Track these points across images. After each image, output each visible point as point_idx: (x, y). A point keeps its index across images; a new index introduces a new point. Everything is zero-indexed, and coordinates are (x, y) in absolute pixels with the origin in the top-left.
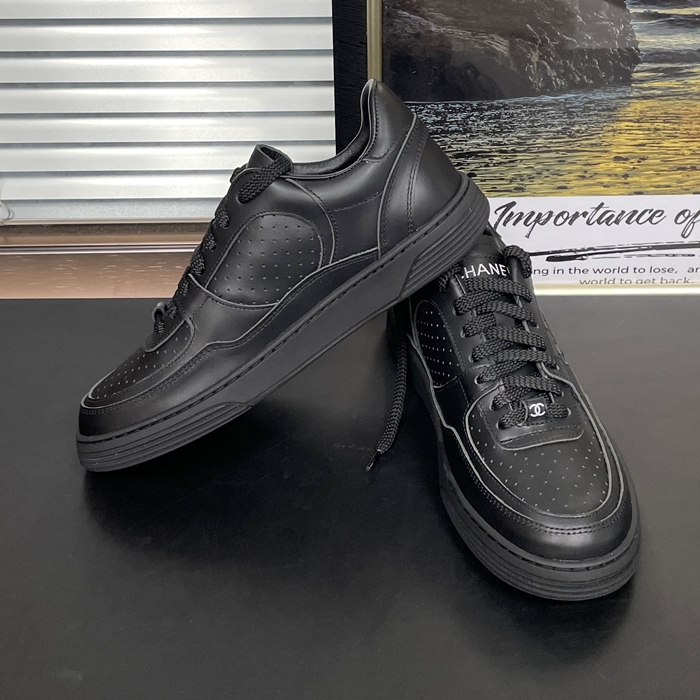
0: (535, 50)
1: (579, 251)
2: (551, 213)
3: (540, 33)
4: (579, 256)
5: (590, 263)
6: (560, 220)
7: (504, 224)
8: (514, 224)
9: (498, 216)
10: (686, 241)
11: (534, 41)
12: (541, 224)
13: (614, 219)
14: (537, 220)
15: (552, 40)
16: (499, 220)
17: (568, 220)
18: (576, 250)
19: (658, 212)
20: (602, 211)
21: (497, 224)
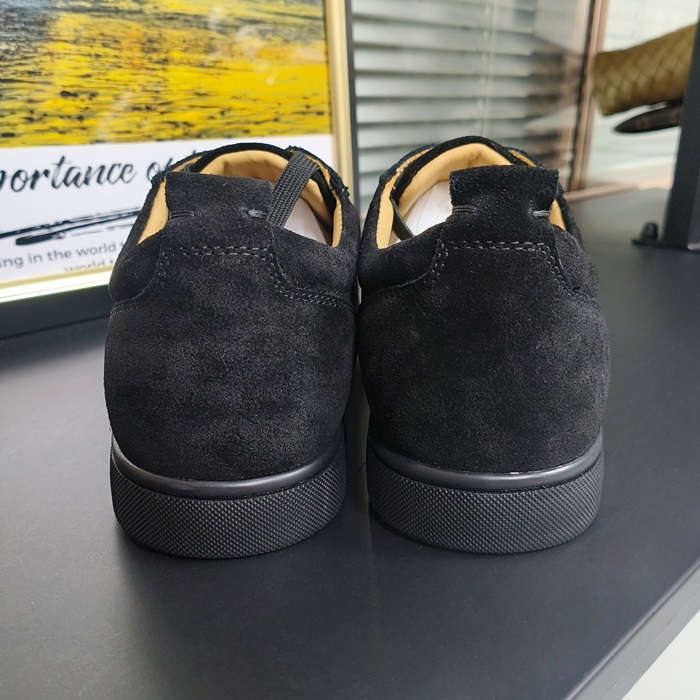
1: (53, 226)
2: (4, 173)
4: (54, 233)
5: (71, 241)
6: (18, 183)
13: (82, 179)
17: (29, 183)
18: (48, 227)
19: (126, 166)
20: (65, 168)
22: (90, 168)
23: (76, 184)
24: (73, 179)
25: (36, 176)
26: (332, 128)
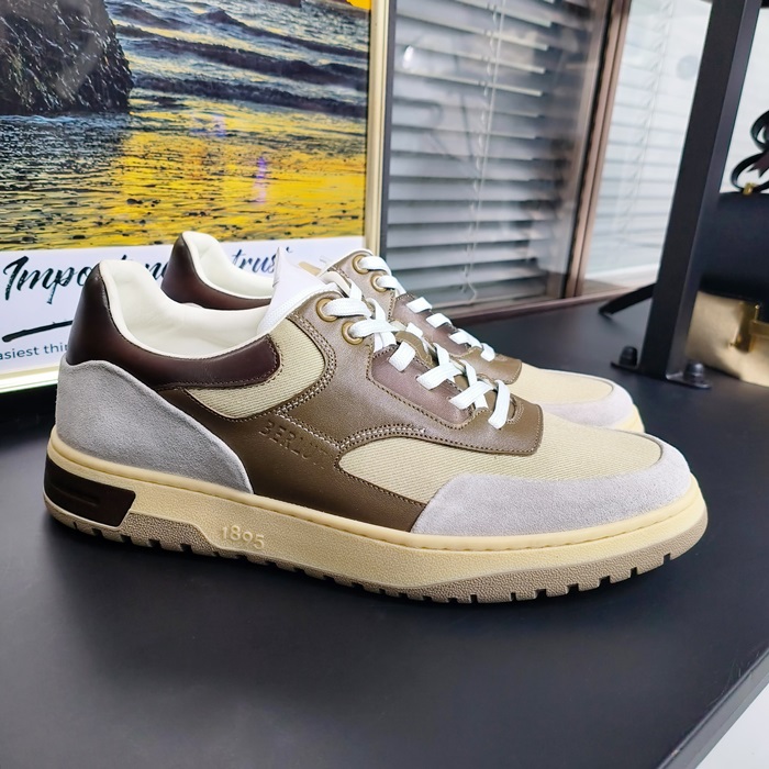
0: (14, 52)
2: (72, 269)
3: (20, 32)
6: (83, 279)
7: (19, 287)
8: (31, 287)
9: (8, 277)
11: (14, 41)
12: (64, 285)
14: (57, 281)
15: (34, 43)
16: (11, 282)
21: (9, 288)
26: (363, 231)
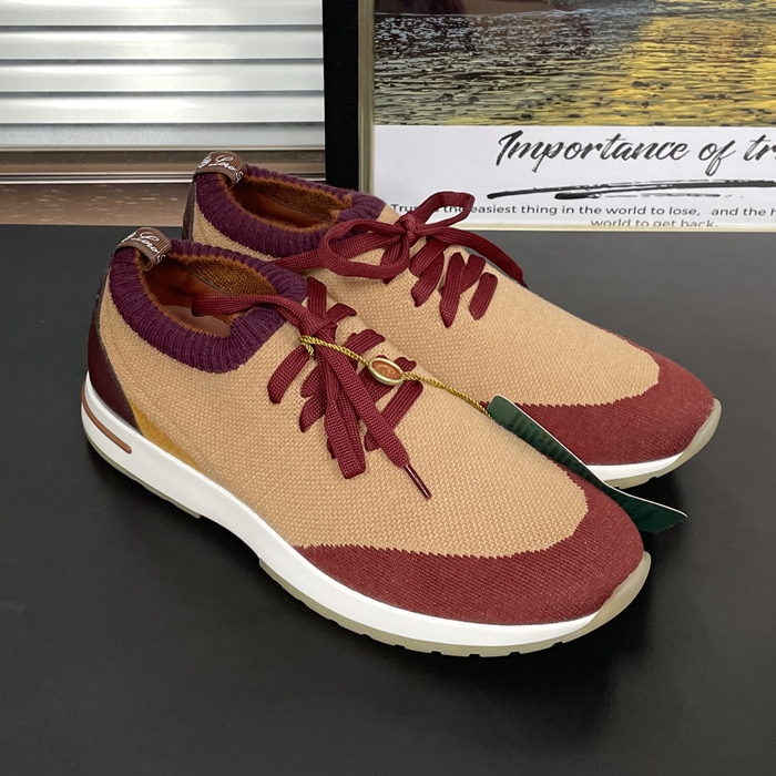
1: (592, 188)
2: (561, 145)
4: (591, 194)
5: (604, 201)
6: (572, 153)
7: (509, 156)
8: (521, 156)
9: (502, 147)
10: (711, 180)
12: (550, 157)
13: (631, 153)
14: (545, 153)
16: (504, 151)
17: (580, 153)
18: (588, 188)
19: (680, 145)
20: (618, 143)
21: (501, 155)
22: (642, 145)
23: (623, 157)
24: (623, 152)
25: (589, 148)
